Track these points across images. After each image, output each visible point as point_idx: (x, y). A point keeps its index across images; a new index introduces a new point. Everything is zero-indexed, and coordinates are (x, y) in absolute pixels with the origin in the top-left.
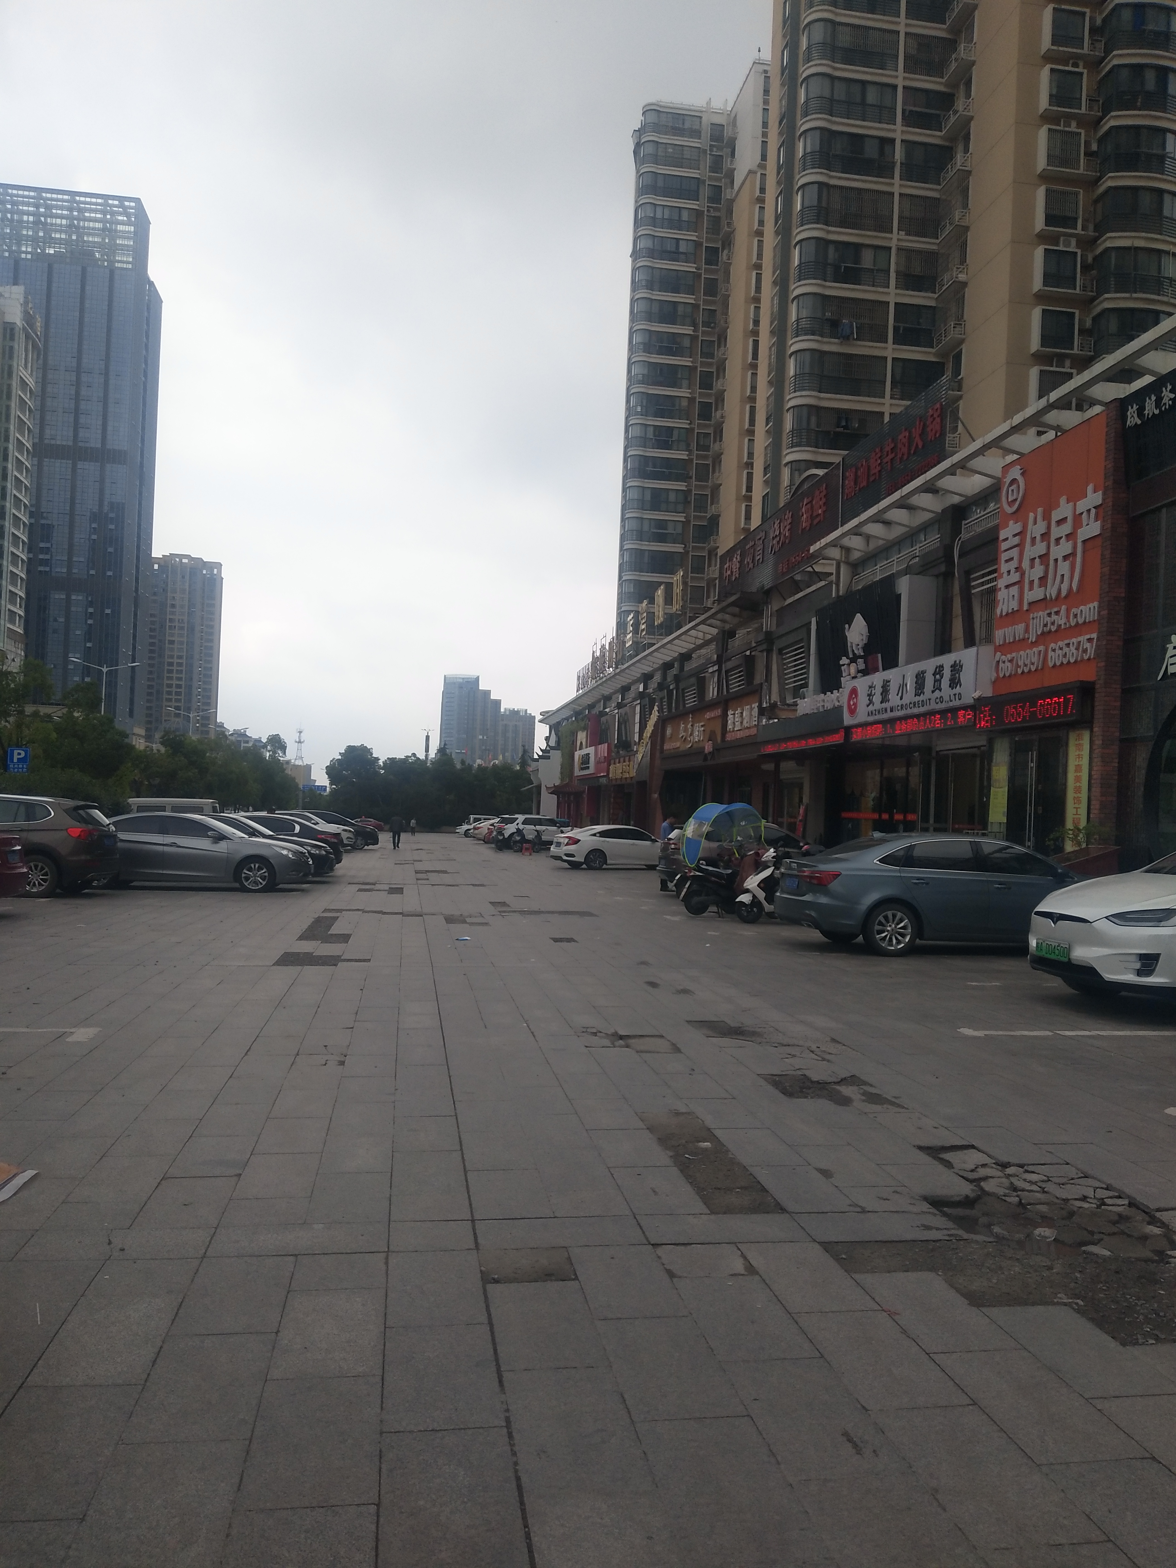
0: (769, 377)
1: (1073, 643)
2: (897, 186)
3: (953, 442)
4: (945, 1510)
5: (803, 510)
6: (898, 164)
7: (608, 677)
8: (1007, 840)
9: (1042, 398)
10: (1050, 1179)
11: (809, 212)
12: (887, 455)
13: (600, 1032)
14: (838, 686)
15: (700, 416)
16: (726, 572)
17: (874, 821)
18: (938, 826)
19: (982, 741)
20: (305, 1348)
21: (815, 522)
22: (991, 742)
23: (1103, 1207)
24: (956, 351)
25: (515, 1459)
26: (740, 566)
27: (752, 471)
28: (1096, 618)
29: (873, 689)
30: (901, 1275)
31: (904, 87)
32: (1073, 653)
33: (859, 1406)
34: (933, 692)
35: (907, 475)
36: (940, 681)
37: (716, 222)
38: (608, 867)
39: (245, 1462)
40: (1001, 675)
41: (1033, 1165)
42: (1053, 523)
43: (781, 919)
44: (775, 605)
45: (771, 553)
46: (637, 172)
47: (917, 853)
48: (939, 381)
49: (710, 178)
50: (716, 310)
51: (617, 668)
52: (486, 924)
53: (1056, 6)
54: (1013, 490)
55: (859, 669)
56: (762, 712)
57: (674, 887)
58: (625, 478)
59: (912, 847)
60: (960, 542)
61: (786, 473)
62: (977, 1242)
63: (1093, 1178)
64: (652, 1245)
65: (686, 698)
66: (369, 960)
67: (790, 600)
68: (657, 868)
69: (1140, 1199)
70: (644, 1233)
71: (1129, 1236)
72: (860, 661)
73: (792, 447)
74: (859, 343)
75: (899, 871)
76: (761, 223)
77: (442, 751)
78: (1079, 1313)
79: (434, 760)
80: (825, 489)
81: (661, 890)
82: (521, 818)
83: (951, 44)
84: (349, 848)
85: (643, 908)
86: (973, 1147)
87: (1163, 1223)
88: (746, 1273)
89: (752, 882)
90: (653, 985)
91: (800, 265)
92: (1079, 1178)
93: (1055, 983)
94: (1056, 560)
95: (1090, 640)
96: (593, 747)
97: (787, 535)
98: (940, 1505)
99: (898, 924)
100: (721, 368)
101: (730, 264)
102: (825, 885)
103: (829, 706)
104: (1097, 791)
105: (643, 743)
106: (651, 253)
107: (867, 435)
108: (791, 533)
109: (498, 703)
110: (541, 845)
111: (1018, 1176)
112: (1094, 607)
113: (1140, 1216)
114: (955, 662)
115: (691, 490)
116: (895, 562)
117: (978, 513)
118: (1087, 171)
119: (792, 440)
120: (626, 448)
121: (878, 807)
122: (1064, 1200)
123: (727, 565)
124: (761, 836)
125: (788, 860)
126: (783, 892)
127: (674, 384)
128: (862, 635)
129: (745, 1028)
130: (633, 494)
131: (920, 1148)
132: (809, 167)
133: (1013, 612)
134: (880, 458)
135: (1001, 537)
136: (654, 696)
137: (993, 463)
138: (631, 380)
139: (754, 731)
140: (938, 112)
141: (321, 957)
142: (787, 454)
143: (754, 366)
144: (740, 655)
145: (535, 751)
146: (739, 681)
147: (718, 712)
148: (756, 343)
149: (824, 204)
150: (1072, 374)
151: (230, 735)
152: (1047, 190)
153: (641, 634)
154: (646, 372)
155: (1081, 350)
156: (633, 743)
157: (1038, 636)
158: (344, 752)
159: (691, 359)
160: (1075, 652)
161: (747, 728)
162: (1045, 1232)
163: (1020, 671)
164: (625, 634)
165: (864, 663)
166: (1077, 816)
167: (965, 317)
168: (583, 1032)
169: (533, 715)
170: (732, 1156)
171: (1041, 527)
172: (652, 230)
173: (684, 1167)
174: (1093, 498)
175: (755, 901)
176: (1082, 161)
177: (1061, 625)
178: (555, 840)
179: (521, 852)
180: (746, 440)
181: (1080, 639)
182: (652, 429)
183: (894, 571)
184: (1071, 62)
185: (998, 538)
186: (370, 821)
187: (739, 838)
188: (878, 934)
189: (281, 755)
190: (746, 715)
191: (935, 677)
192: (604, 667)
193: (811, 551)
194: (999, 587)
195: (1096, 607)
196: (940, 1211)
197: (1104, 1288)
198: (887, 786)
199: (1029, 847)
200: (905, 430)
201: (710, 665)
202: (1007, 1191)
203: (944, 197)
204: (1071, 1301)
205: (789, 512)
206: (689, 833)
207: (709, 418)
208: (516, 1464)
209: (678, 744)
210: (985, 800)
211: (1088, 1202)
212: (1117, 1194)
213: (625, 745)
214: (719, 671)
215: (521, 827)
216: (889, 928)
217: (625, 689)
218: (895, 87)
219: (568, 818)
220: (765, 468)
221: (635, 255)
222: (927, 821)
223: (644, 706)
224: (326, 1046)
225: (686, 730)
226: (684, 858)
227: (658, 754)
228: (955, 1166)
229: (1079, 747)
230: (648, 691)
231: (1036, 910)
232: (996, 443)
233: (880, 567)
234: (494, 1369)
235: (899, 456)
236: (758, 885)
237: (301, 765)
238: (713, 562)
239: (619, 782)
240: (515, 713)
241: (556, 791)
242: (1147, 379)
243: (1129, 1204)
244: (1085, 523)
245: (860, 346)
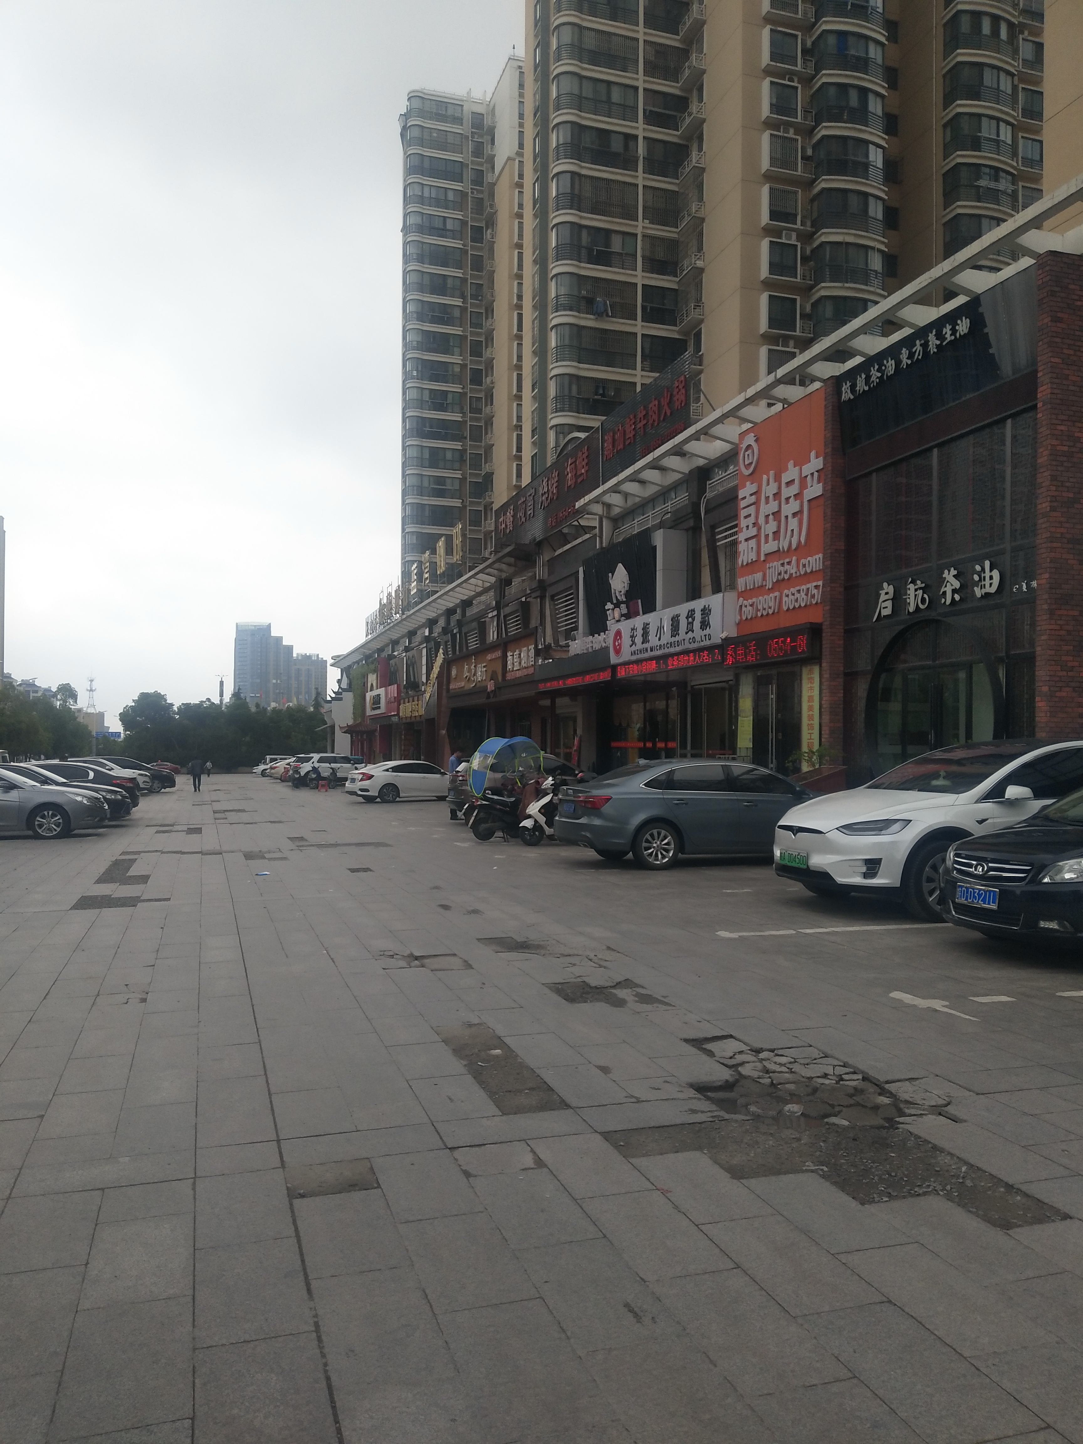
0: (533, 347)
1: (803, 590)
2: (641, 178)
3: (696, 411)
4: (715, 1366)
5: (568, 470)
6: (641, 158)
7: (396, 622)
8: (753, 763)
9: (771, 373)
10: (797, 1060)
11: (564, 198)
12: (640, 421)
13: (397, 954)
14: (605, 629)
15: (472, 382)
16: (501, 525)
17: (640, 749)
18: (694, 752)
19: (729, 676)
20: (116, 1277)
21: (579, 480)
22: (737, 677)
23: (841, 1082)
24: (697, 330)
25: (324, 1360)
26: (514, 519)
27: (521, 433)
28: (821, 568)
29: (635, 631)
30: (672, 1156)
31: (645, 89)
32: (803, 598)
33: (638, 1279)
34: (687, 633)
35: (658, 440)
36: (692, 623)
37: (479, 203)
38: (401, 799)
39: (57, 1393)
40: (744, 618)
41: (782, 1049)
42: (783, 485)
43: (560, 841)
44: (546, 556)
45: (541, 508)
46: (405, 154)
47: (677, 777)
48: (682, 357)
49: (473, 162)
50: (482, 284)
51: (403, 614)
52: (285, 859)
53: (773, 28)
54: (748, 455)
55: (622, 613)
56: (538, 653)
57: (463, 816)
58: (404, 437)
59: (672, 772)
60: (706, 500)
61: (551, 436)
62: (736, 1121)
63: (832, 1057)
64: (449, 1149)
65: (469, 641)
66: (169, 899)
67: (559, 551)
68: (447, 799)
69: (872, 1073)
70: (441, 1138)
71: (863, 1106)
72: (623, 606)
73: (556, 412)
74: (614, 319)
75: (662, 794)
76: (521, 206)
77: (236, 695)
78: (823, 1178)
79: (228, 705)
80: (587, 450)
81: (451, 819)
82: (316, 756)
83: (684, 54)
84: (146, 791)
85: (435, 836)
86: (731, 1036)
87: (891, 1093)
88: (535, 1167)
89: (534, 808)
90: (446, 907)
91: (557, 246)
92: (821, 1058)
93: (796, 888)
94: (787, 517)
95: (816, 587)
96: (384, 688)
97: (554, 492)
98: (711, 1361)
99: (662, 841)
100: (490, 337)
101: (494, 242)
102: (599, 809)
103: (597, 647)
104: (826, 718)
105: (430, 683)
106: (421, 229)
107: (622, 403)
108: (558, 491)
109: (290, 649)
110: (336, 782)
111: (769, 1060)
112: (820, 558)
113: (872, 1089)
114: (705, 606)
115: (466, 450)
116: (650, 517)
117: (719, 475)
118: (804, 173)
119: (556, 406)
120: (404, 409)
121: (642, 738)
122: (808, 1078)
123: (502, 519)
124: (541, 766)
125: (565, 787)
126: (561, 816)
127: (446, 351)
128: (624, 582)
129: (530, 942)
130: (413, 453)
131: (686, 1041)
132: (561, 157)
133: (752, 562)
134: (634, 423)
135: (740, 497)
136: (439, 640)
137: (731, 430)
138: (406, 346)
139: (531, 671)
140: (675, 113)
141: (119, 898)
142: (552, 418)
143: (519, 337)
144: (516, 601)
145: (328, 693)
146: (517, 625)
147: (498, 654)
148: (520, 316)
149: (576, 192)
150: (795, 353)
151: (18, 685)
152: (770, 188)
153: (425, 583)
154: (420, 339)
155: (802, 332)
156: (421, 685)
157: (774, 583)
158: (137, 699)
159: (461, 329)
160: (805, 597)
161: (525, 668)
162: (794, 1108)
163: (759, 614)
164: (410, 582)
165: (627, 608)
166: (811, 741)
167: (703, 300)
168: (381, 955)
169: (324, 659)
170: (521, 1061)
171: (772, 488)
172: (420, 207)
173: (477, 1074)
174: (816, 463)
175: (537, 826)
176: (799, 164)
177: (792, 574)
178: (350, 776)
179: (317, 788)
180: (515, 405)
181: (809, 586)
182: (427, 392)
183: (650, 526)
184: (787, 77)
185: (737, 497)
186: (167, 765)
187: (521, 769)
188: (646, 850)
189: (72, 703)
190: (524, 657)
191: (688, 620)
192: (391, 613)
193: (577, 507)
194: (740, 540)
195: (821, 558)
196: (705, 1096)
197: (844, 1154)
198: (650, 717)
199: (772, 769)
200: (655, 399)
201: (490, 611)
202: (761, 1074)
203: (682, 191)
204: (817, 1167)
205: (556, 471)
206: (475, 766)
207: (480, 384)
208: (326, 1365)
209: (463, 684)
210: (734, 728)
211: (828, 1079)
212: (852, 1070)
213: (414, 686)
214: (498, 616)
215: (317, 765)
216: (655, 845)
217: (412, 634)
218: (636, 89)
219: (362, 755)
220: (532, 431)
221: (405, 230)
222: (686, 748)
223: (430, 649)
224: (127, 985)
225: (469, 670)
226: (471, 789)
227: (444, 693)
228: (716, 1054)
229: (811, 680)
230: (433, 635)
231: (779, 824)
232: (732, 413)
233: (638, 522)
234: (302, 1278)
235: (651, 422)
236: (539, 811)
237: (93, 713)
238: (489, 518)
239: (408, 721)
240: (307, 658)
241: (349, 730)
242: (858, 360)
243: (863, 1078)
244: (809, 485)
245: (613, 322)
